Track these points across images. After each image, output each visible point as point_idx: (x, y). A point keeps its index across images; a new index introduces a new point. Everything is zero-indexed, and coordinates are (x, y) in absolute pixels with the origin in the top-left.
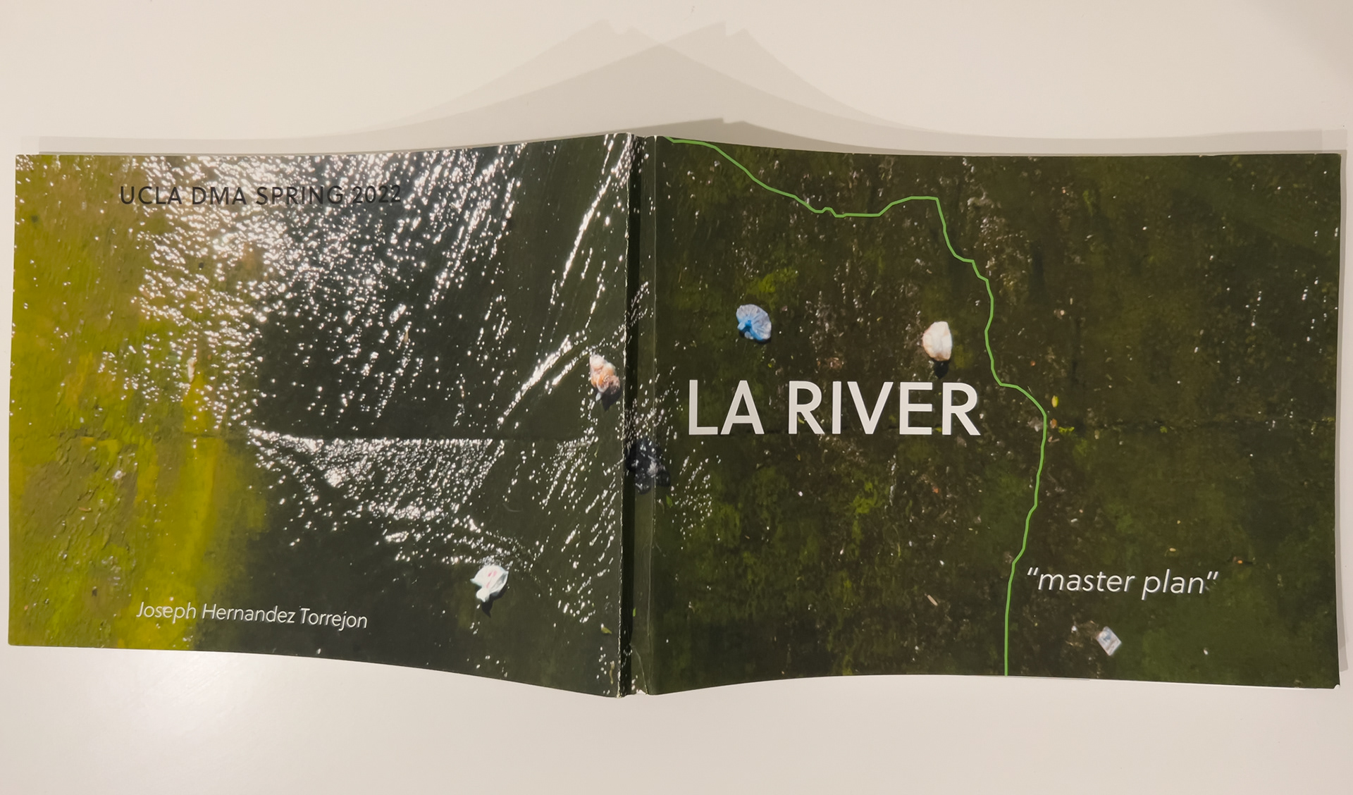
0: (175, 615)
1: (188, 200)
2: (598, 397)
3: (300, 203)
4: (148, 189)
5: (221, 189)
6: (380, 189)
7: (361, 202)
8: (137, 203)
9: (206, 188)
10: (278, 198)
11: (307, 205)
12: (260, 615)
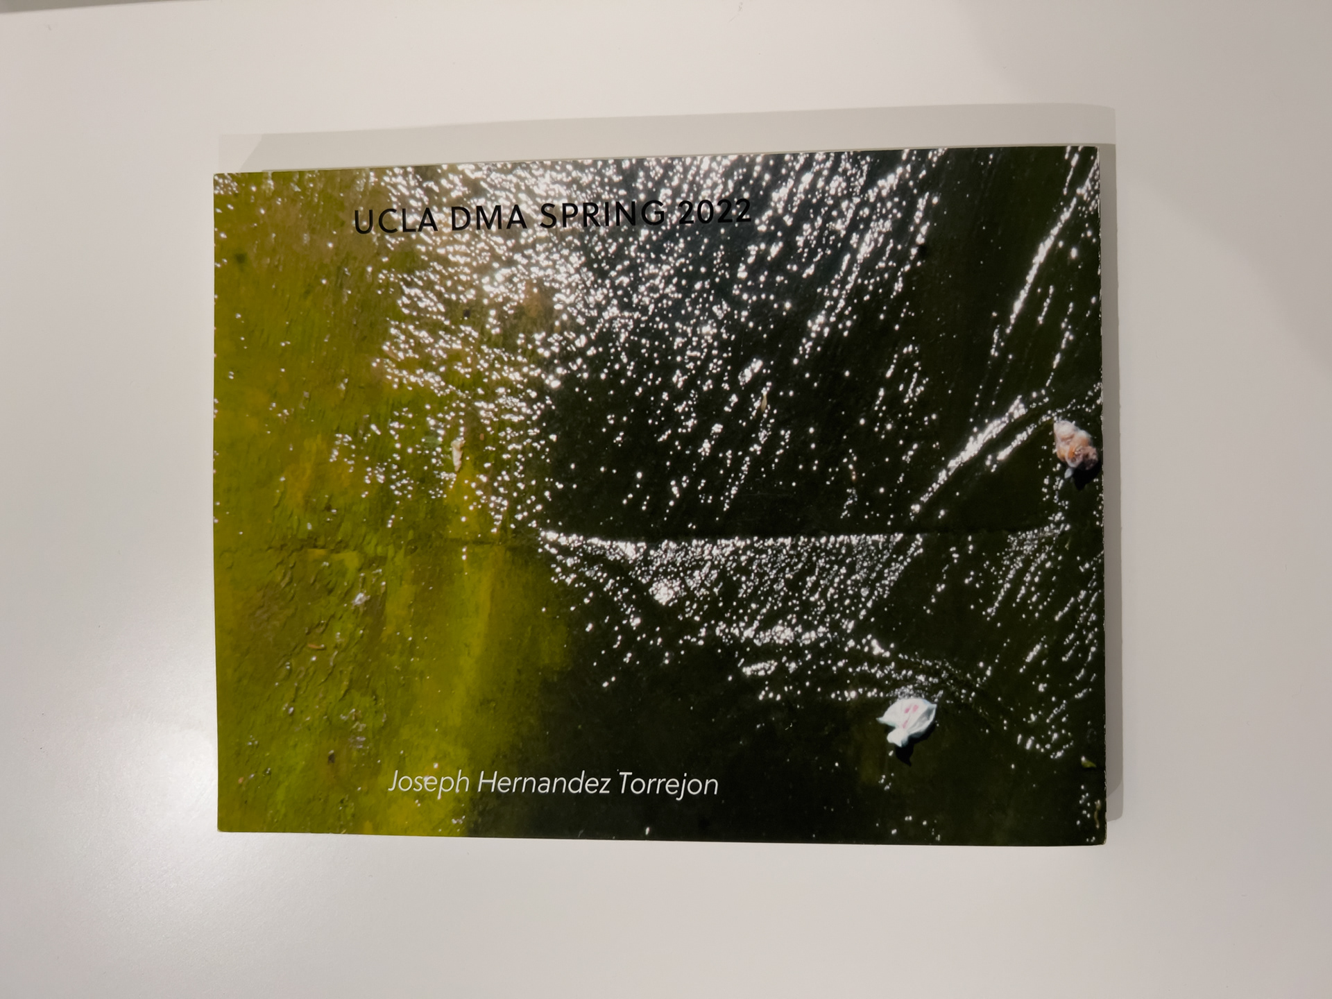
0: (441, 788)
1: (446, 225)
2: (1068, 474)
3: (602, 224)
4: (391, 213)
5: (490, 208)
6: (719, 204)
7: (692, 222)
8: (377, 232)
9: (470, 207)
10: (571, 219)
11: (613, 227)
12: (560, 784)
